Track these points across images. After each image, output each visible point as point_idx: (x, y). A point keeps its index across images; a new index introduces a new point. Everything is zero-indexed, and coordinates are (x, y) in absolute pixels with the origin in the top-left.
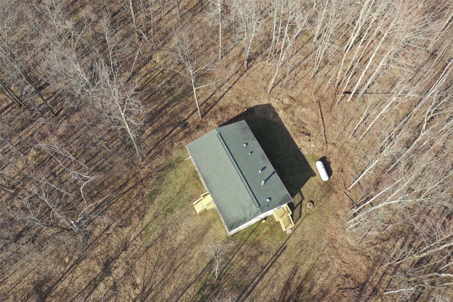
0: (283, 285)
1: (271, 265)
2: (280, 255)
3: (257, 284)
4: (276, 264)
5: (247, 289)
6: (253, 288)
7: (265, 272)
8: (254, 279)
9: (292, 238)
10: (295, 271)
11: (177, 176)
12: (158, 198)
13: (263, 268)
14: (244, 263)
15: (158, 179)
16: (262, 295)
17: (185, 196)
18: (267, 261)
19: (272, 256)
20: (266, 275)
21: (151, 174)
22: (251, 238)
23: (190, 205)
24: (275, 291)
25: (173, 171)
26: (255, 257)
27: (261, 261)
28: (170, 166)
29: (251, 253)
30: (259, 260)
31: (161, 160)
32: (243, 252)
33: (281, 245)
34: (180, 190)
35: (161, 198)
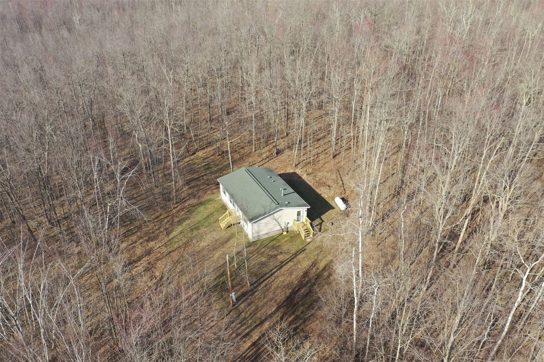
0: (302, 274)
1: (290, 260)
2: (298, 254)
3: (274, 272)
4: (295, 260)
5: (265, 275)
6: (272, 275)
7: (284, 265)
8: (273, 269)
9: (311, 244)
10: (314, 264)
11: (206, 209)
12: (187, 222)
13: (282, 262)
14: (264, 259)
15: (188, 211)
16: (280, 279)
17: (212, 220)
18: (287, 258)
19: (291, 255)
20: (285, 267)
21: (183, 209)
22: (272, 243)
23: (216, 224)
24: (293, 277)
25: (204, 206)
26: (275, 255)
27: (281, 258)
28: (201, 204)
29: (271, 253)
30: (279, 257)
31: (193, 201)
32: (264, 252)
33: (300, 248)
34: (208, 216)
35: (190, 221)
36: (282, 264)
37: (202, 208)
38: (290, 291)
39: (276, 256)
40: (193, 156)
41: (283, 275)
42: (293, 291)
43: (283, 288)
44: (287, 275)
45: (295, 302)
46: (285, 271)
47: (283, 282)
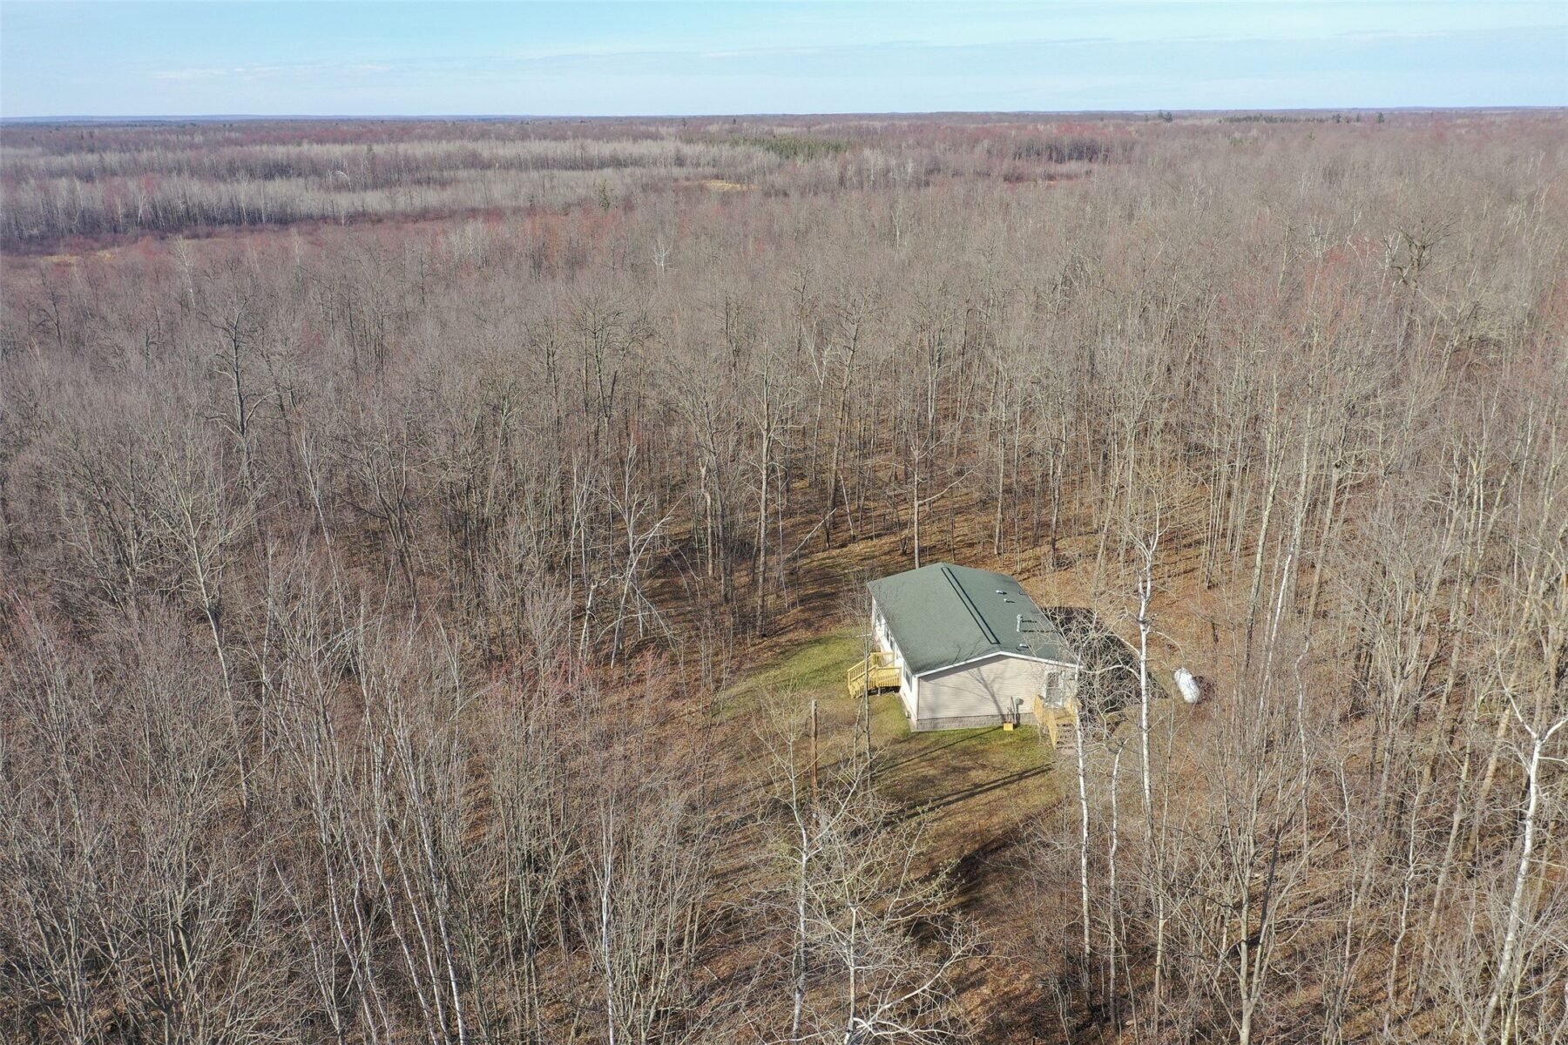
0: (1021, 817)
1: (1001, 786)
2: (1028, 777)
4: (1013, 786)
6: (941, 806)
7: (981, 792)
8: (948, 796)
11: (828, 653)
12: (772, 673)
13: (977, 786)
14: (932, 772)
15: (782, 653)
16: (960, 819)
17: (834, 674)
18: (993, 778)
19: (1009, 774)
20: (982, 796)
21: (771, 648)
22: (966, 743)
23: (840, 686)
24: (995, 820)
25: (822, 647)
26: (964, 768)
27: (978, 776)
28: (818, 641)
29: (954, 763)
30: (973, 774)
31: (803, 635)
32: (938, 757)
33: (1038, 764)
34: (826, 668)
35: (778, 672)
36: (976, 790)
37: (817, 650)
38: (977, 846)
39: (966, 770)
40: (838, 551)
41: (970, 811)
42: (981, 849)
43: (960, 838)
44: (982, 813)
45: (980, 870)
46: (978, 805)
47: (965, 825)
